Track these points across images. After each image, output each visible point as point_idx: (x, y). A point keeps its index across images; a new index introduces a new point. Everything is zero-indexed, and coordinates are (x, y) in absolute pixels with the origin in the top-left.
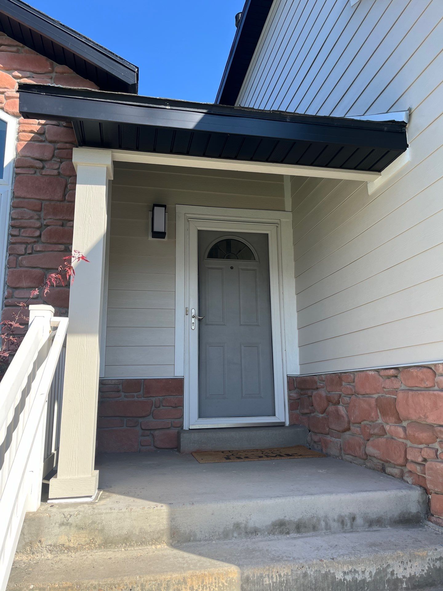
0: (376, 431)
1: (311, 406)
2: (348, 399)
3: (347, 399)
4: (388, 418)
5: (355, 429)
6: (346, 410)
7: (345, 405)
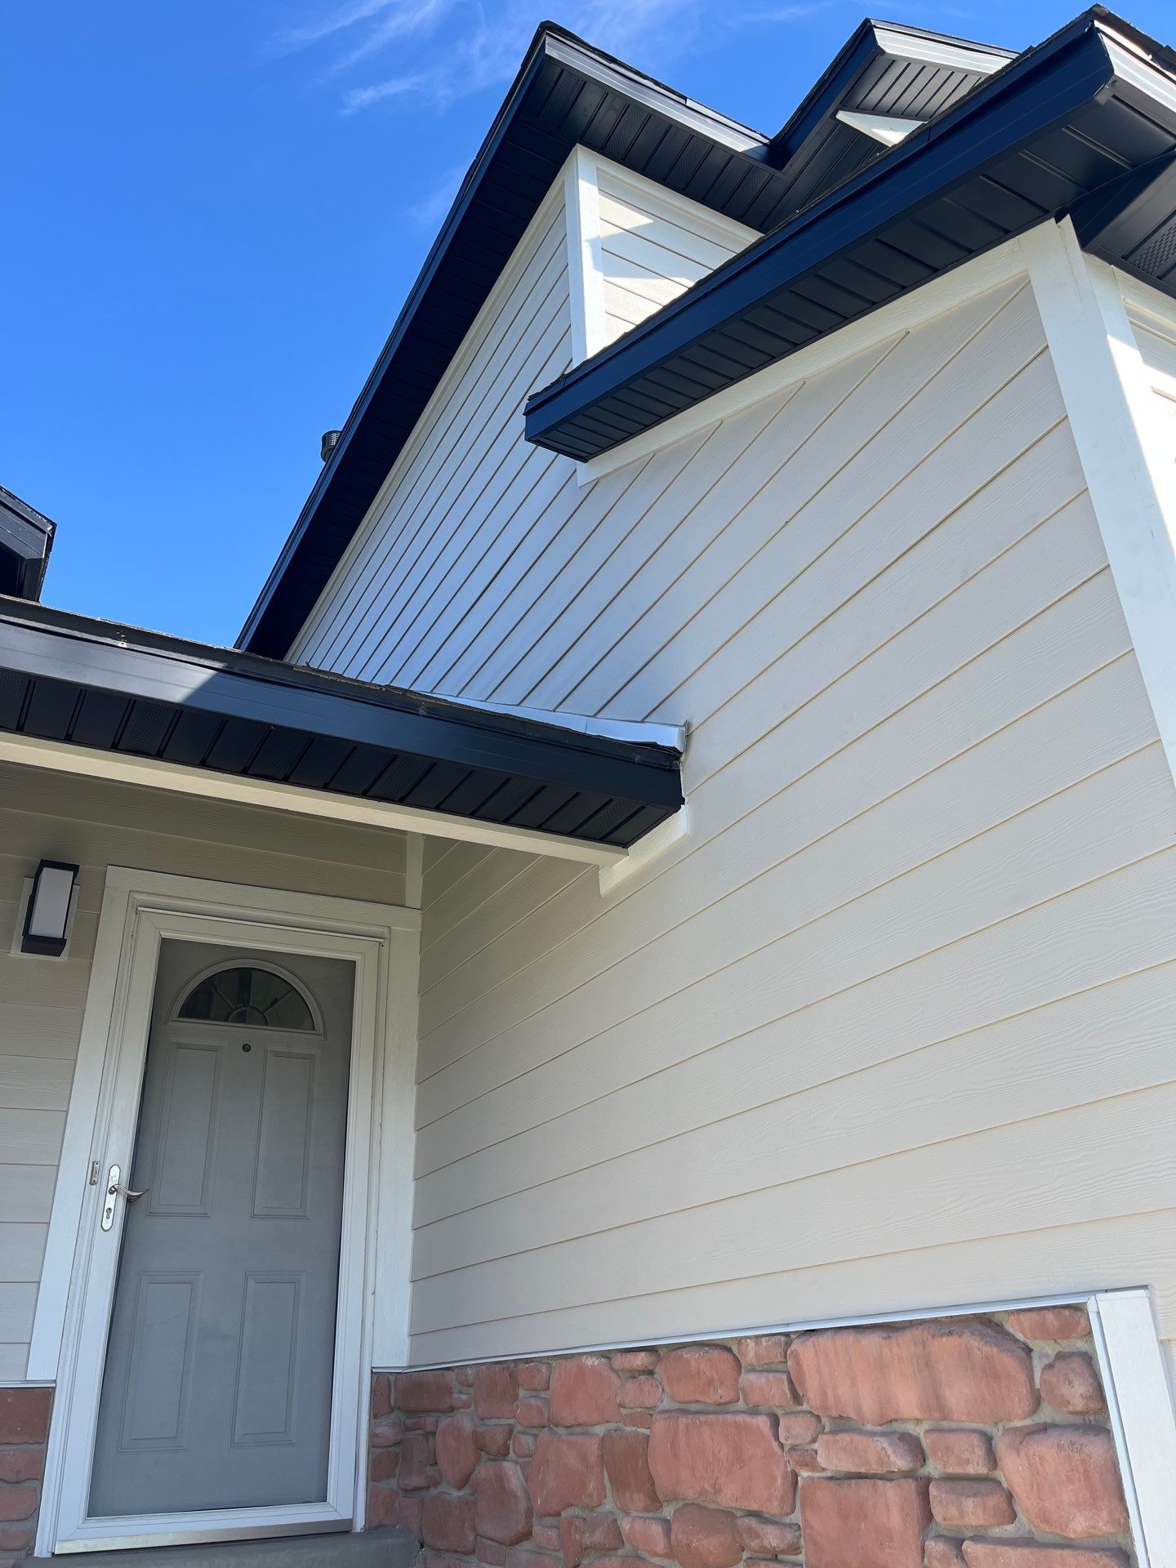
0: (598, 1536)
1: (431, 1465)
2: (530, 1439)
3: (527, 1441)
4: (628, 1496)
5: (544, 1532)
6: (524, 1476)
7: (520, 1460)
